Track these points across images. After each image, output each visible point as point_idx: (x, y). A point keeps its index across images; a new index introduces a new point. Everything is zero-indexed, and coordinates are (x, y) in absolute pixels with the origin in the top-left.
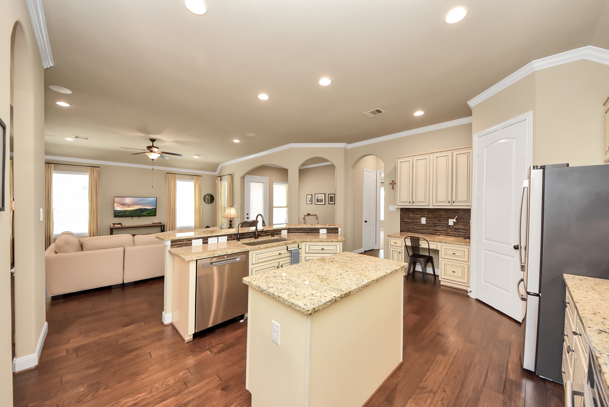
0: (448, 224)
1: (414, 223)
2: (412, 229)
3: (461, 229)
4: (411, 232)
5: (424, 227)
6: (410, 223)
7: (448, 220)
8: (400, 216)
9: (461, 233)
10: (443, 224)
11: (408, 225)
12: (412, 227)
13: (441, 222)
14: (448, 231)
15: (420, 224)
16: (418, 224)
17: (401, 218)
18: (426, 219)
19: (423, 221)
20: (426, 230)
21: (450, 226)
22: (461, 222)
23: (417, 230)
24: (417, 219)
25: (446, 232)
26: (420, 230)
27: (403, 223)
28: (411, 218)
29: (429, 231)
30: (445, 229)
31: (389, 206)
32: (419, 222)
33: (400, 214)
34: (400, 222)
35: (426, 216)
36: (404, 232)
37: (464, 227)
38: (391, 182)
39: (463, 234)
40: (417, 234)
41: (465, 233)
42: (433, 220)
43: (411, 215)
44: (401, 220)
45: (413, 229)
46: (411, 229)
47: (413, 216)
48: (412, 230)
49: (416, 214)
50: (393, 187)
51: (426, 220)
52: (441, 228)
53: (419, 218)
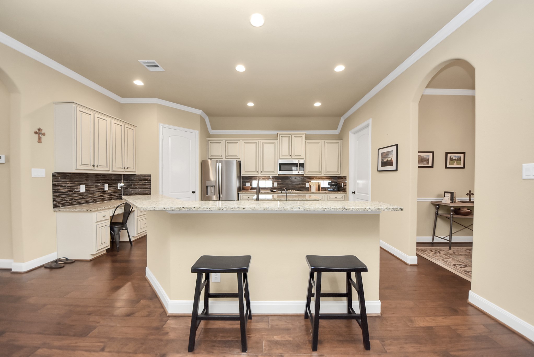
0: (104, 189)
1: (71, 193)
2: (70, 200)
3: (113, 193)
4: (68, 205)
5: (84, 196)
6: (67, 193)
7: (104, 185)
8: (53, 184)
9: (113, 196)
10: (100, 190)
11: (64, 196)
12: (70, 198)
13: (98, 188)
14: (104, 196)
15: (79, 192)
16: (76, 193)
17: (55, 188)
18: (85, 186)
19: (83, 188)
20: (85, 198)
21: (105, 191)
22: (113, 186)
23: (76, 201)
24: (76, 187)
25: (102, 197)
26: (80, 200)
27: (57, 194)
28: (68, 186)
29: (88, 199)
30: (102, 194)
31: (33, 169)
32: (78, 190)
33: (53, 182)
34: (53, 193)
35: (85, 182)
36: (59, 207)
37: (115, 191)
38: (37, 131)
39: (113, 197)
40: (76, 206)
41: (115, 196)
42: (92, 186)
43: (67, 182)
44: (54, 191)
45: (72, 201)
46: (68, 201)
47: (71, 184)
48: (70, 202)
49: (74, 181)
50: (40, 139)
51: (85, 188)
52: (99, 194)
53: (78, 186)
